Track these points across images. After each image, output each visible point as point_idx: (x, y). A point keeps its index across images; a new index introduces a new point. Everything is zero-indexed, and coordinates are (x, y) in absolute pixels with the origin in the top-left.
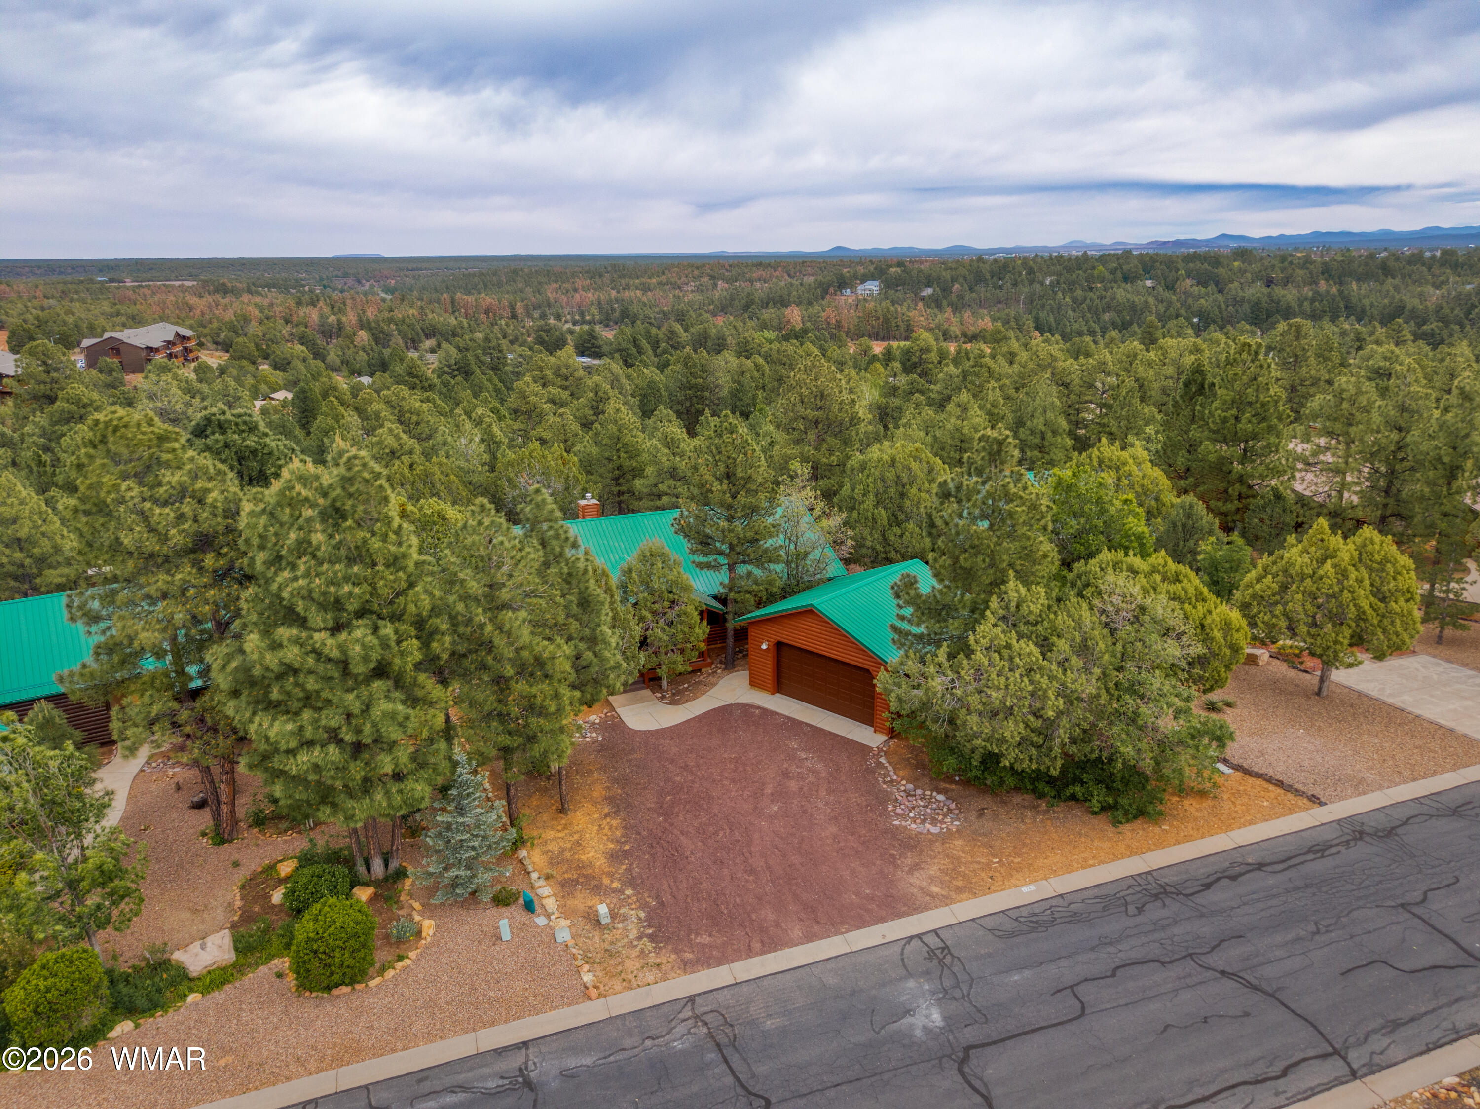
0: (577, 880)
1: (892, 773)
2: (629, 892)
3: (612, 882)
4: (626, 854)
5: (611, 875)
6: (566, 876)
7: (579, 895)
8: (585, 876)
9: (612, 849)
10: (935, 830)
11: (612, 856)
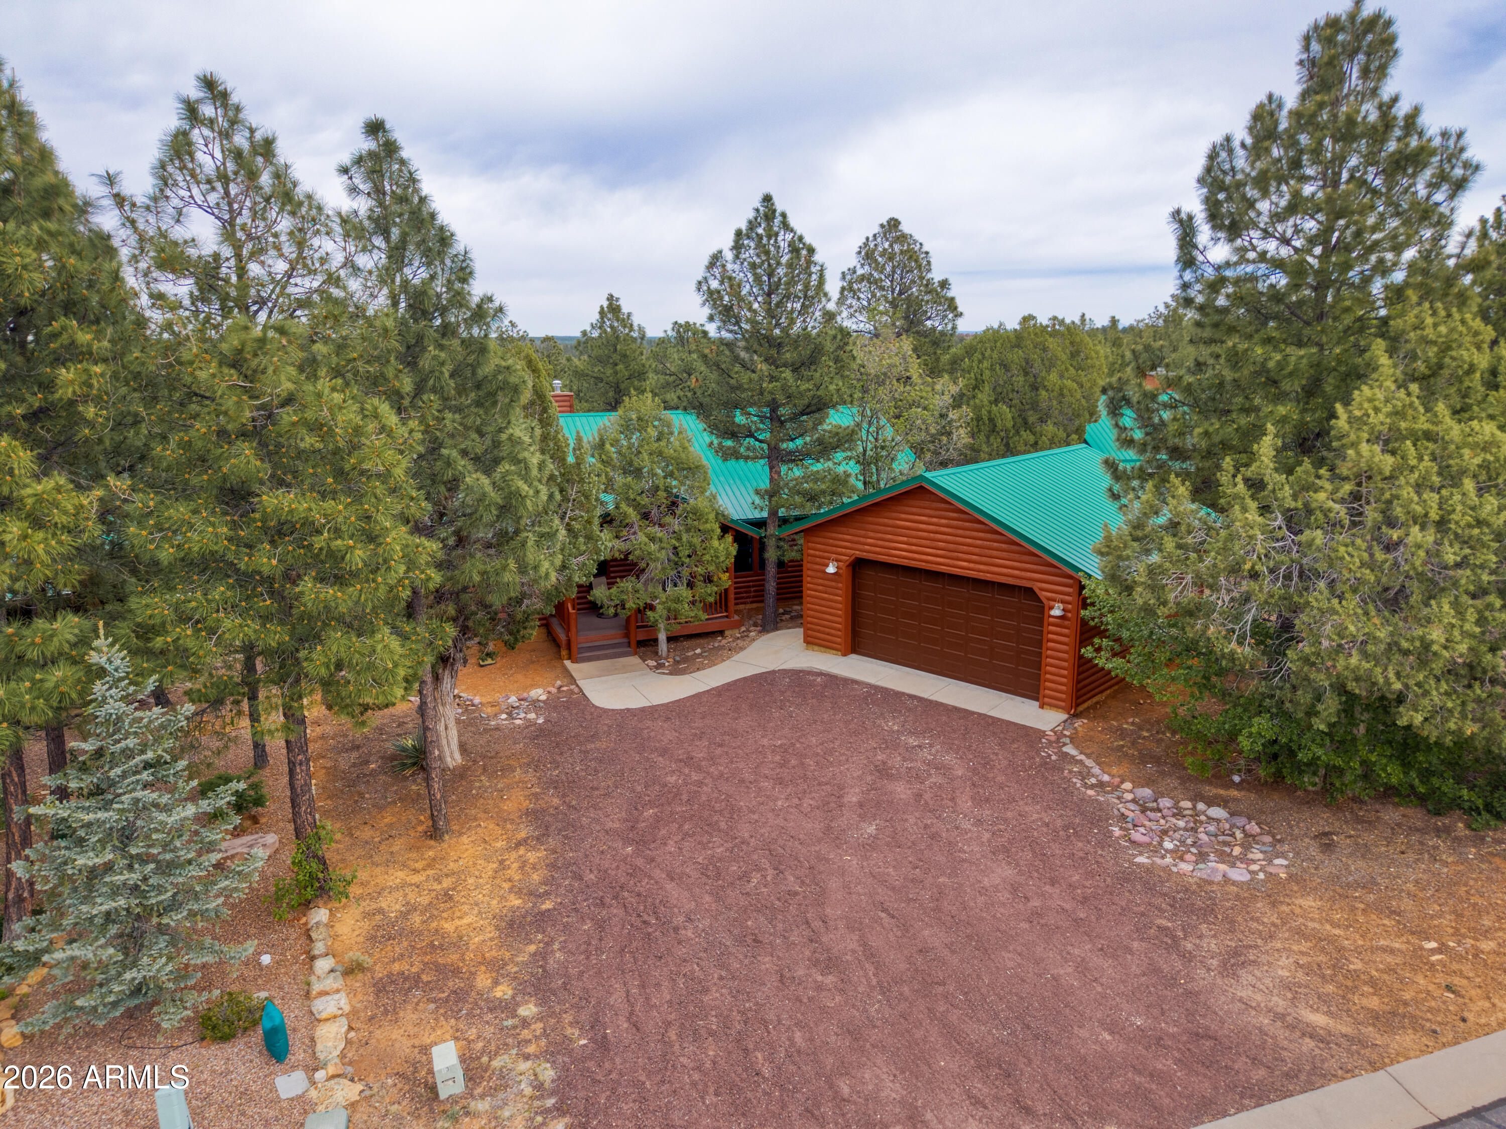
0: (417, 978)
1: (1096, 770)
2: (528, 1010)
3: (496, 983)
4: (542, 919)
5: (497, 967)
6: (396, 967)
7: (408, 1015)
8: (439, 968)
9: (513, 910)
10: (1239, 874)
11: (511, 924)
